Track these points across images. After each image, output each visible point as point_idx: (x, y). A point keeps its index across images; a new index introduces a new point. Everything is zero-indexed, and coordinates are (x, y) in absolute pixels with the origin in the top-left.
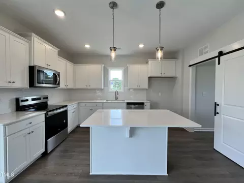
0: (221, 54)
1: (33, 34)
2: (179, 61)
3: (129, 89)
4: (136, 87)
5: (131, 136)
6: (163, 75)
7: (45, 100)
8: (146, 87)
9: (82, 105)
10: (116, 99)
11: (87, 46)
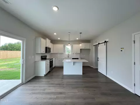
0: (99, 44)
1: (47, 39)
2: (91, 43)
3: (73, 53)
4: (76, 53)
5: (73, 65)
6: (86, 48)
7: (46, 57)
8: (79, 52)
9: (56, 59)
10: (68, 57)
11: (59, 39)
